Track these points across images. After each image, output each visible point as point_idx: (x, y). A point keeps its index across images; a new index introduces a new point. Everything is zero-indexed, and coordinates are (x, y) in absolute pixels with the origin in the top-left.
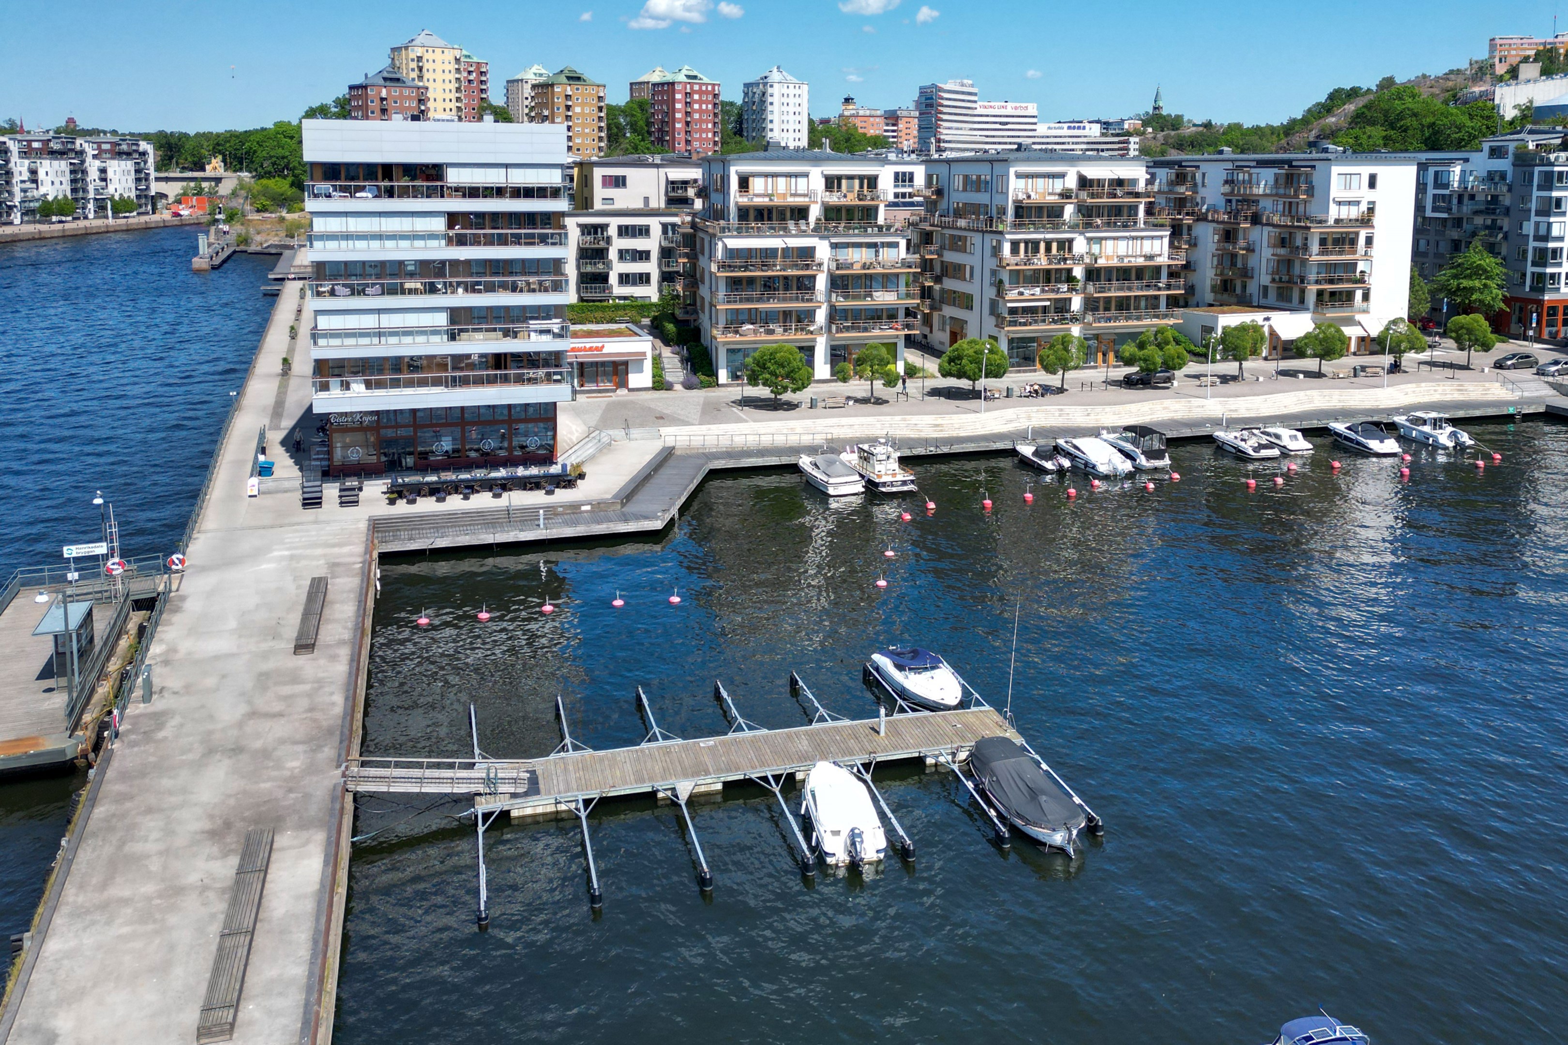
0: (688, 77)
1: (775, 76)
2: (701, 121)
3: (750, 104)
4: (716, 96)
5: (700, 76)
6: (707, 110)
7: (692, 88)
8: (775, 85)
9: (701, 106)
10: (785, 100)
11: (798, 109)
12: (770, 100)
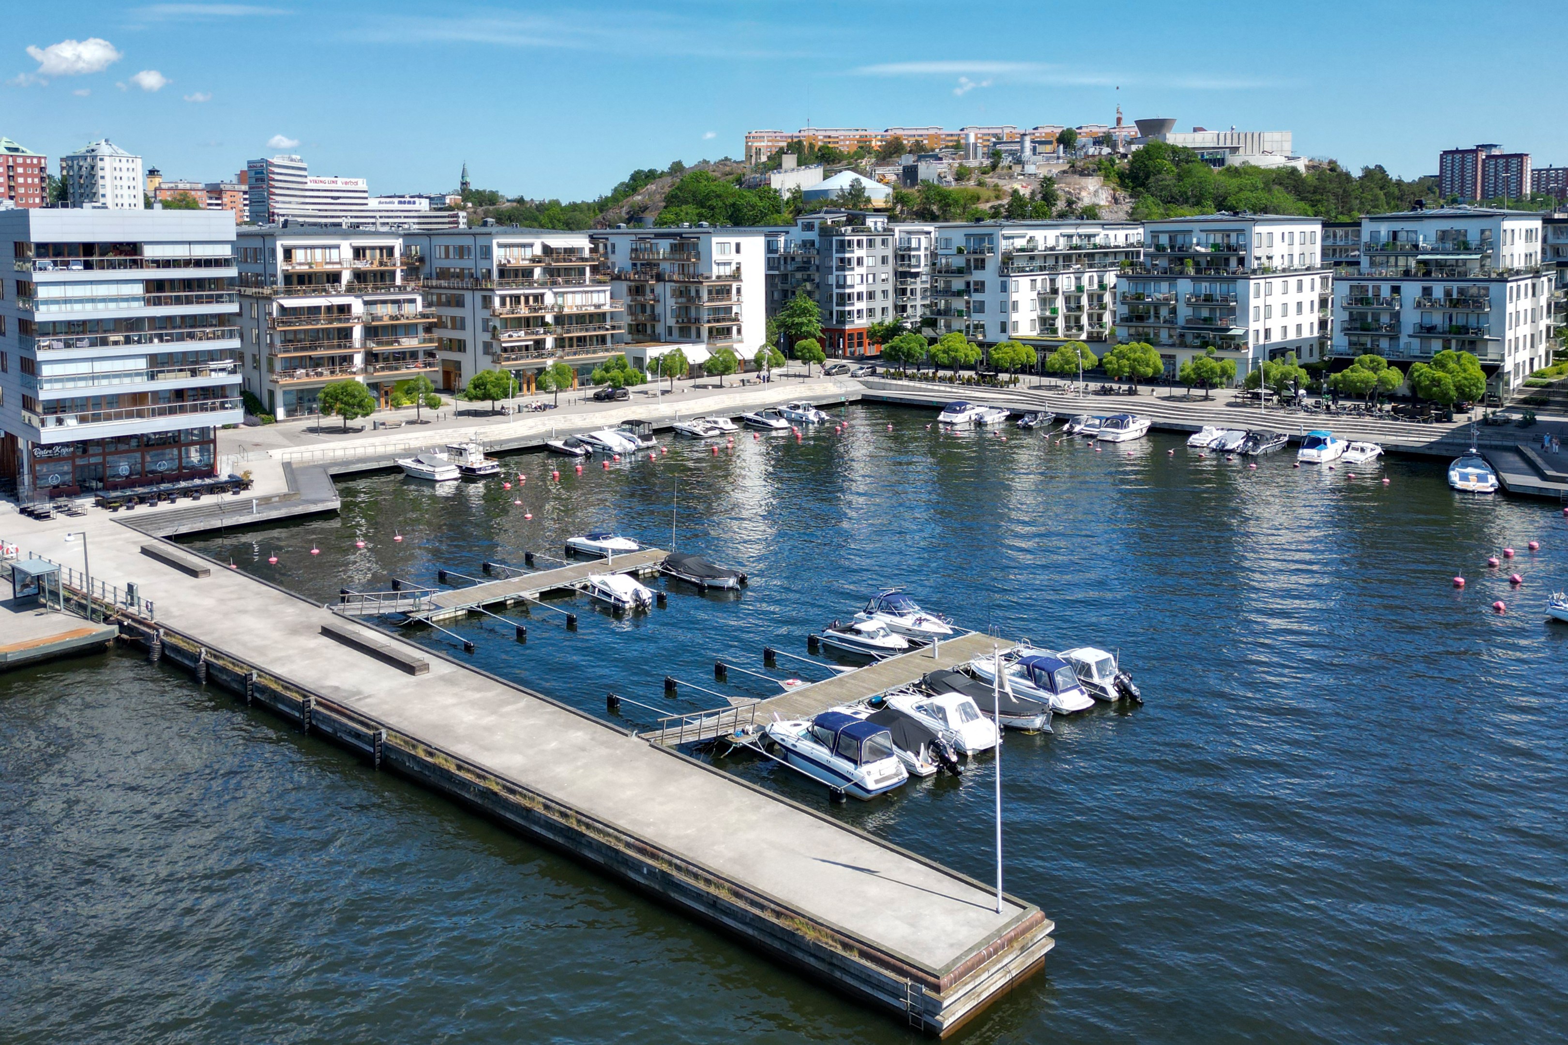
0: (9, 149)
1: (104, 149)
2: (26, 195)
3: (77, 178)
4: (42, 169)
5: (21, 148)
6: (33, 184)
7: (14, 161)
8: (107, 159)
9: (26, 180)
10: (118, 174)
11: (132, 184)
12: (100, 173)
